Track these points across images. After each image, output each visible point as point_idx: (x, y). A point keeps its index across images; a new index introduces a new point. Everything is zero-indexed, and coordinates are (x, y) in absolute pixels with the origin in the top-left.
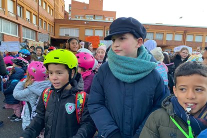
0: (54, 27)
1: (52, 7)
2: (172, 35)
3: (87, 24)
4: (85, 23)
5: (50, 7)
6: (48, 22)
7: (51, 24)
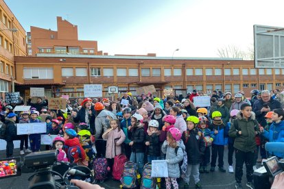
0: (15, 67)
1: (10, 41)
2: (170, 70)
3: (64, 61)
4: (61, 60)
5: (7, 41)
6: (6, 62)
7: (11, 64)
